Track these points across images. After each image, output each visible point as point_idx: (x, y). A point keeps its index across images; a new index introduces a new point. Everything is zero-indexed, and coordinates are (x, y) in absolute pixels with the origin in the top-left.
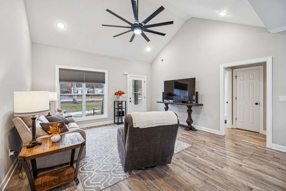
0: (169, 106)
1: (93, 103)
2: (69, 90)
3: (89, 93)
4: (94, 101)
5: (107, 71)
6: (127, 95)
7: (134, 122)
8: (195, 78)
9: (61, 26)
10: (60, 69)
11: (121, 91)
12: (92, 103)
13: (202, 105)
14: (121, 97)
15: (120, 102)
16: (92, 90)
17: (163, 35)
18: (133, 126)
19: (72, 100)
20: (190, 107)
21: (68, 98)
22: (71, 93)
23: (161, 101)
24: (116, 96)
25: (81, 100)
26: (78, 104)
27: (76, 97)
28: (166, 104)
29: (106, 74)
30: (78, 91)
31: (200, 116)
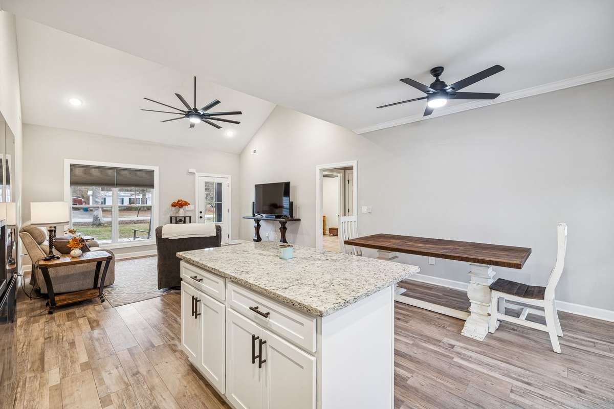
0: (261, 223)
1: (142, 225)
2: (83, 197)
3: (133, 203)
4: (144, 220)
5: (158, 167)
6: (195, 207)
7: (163, 232)
8: (289, 183)
9: (75, 102)
10: (72, 166)
11: (183, 200)
12: (140, 225)
13: (299, 220)
14: (181, 211)
15: (180, 218)
16: (140, 197)
17: (238, 123)
18: (161, 236)
19: (91, 220)
20: (283, 224)
21: (80, 216)
22: (87, 202)
23: (251, 215)
24: (174, 208)
25: (109, 219)
26: (106, 227)
27: (99, 213)
28: (258, 221)
29: (155, 173)
30: (105, 199)
31: (298, 236)
